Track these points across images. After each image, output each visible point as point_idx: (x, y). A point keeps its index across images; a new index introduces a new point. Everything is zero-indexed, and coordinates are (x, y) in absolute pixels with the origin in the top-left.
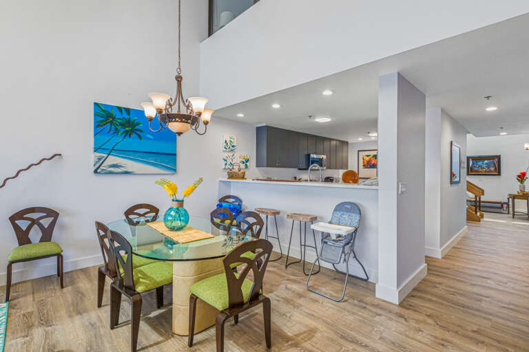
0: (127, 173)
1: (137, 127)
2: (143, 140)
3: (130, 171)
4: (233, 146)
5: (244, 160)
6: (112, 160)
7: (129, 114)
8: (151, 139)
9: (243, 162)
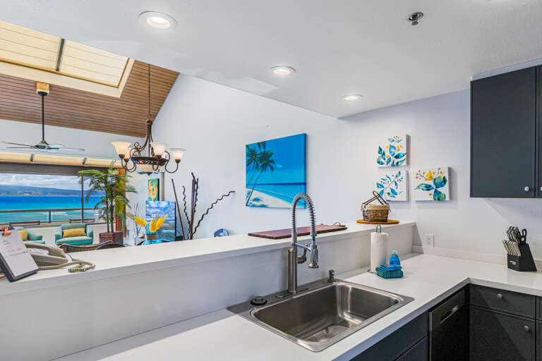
0: (263, 206)
1: (271, 159)
2: (275, 172)
3: (265, 204)
4: (397, 157)
5: (431, 183)
6: (256, 194)
7: (264, 147)
8: (281, 169)
9: (428, 188)
